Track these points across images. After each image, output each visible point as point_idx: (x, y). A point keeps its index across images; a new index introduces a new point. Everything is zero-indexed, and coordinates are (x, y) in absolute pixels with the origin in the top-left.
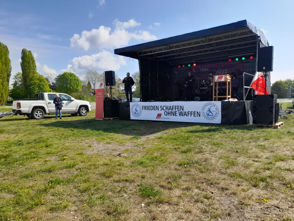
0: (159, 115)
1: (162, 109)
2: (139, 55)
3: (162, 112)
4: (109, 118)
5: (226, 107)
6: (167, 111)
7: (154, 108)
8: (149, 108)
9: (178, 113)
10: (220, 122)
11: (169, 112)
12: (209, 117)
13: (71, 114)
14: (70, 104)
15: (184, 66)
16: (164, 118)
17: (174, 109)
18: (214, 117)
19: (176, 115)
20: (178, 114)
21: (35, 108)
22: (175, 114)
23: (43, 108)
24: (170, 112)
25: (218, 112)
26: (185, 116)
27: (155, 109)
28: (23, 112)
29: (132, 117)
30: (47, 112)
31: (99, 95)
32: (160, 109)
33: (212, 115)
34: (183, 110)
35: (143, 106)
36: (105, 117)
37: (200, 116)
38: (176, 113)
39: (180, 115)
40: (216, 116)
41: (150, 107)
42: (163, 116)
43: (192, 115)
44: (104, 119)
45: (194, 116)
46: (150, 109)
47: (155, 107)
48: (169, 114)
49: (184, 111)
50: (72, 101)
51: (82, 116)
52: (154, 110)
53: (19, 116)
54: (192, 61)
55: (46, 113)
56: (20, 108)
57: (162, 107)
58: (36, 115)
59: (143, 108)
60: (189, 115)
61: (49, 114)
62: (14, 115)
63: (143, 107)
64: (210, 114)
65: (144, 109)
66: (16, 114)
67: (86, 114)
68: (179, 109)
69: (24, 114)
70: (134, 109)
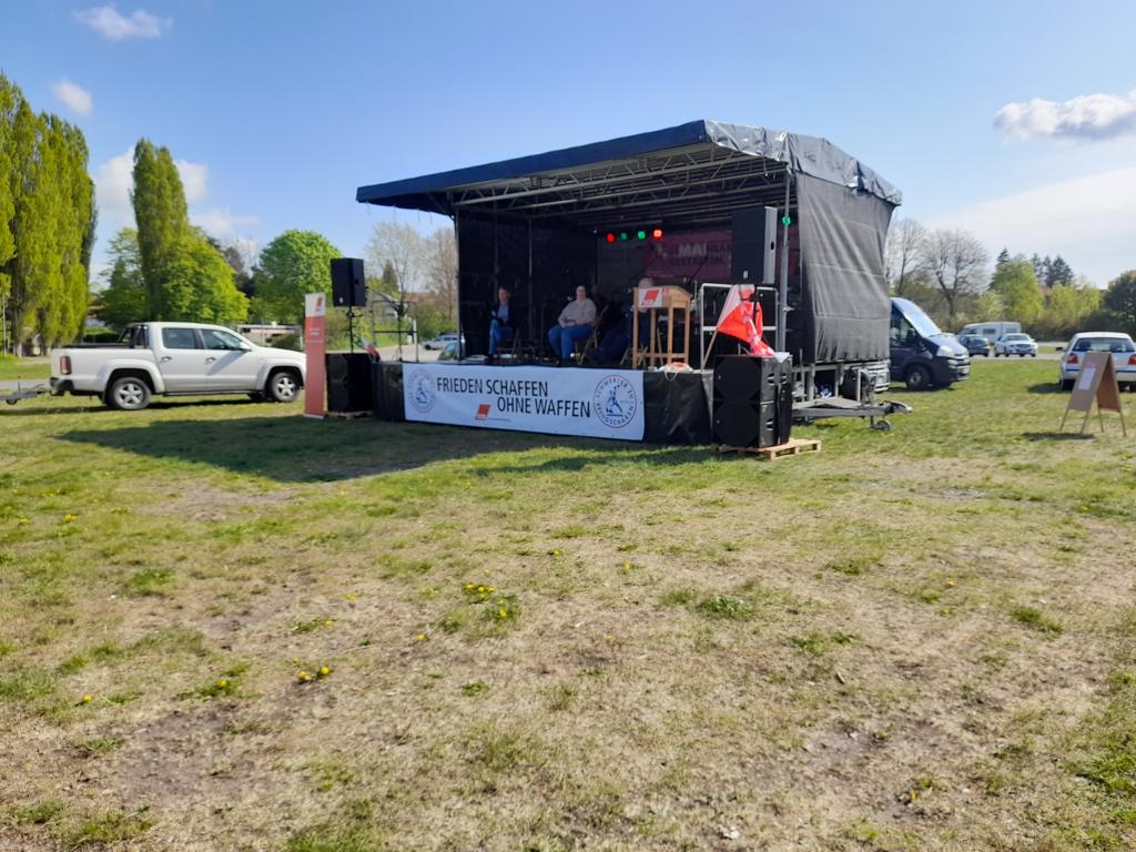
0: (484, 409)
1: (492, 390)
2: (453, 204)
3: (492, 400)
4: (342, 414)
5: (655, 391)
6: (505, 396)
7: (470, 386)
8: (456, 385)
9: (532, 402)
10: (640, 437)
11: (510, 402)
12: (613, 418)
13: (249, 394)
14: (236, 362)
15: (624, 236)
16: (498, 419)
17: (523, 391)
18: (626, 421)
19: (529, 409)
20: (533, 408)
21: (119, 375)
22: (524, 408)
23: (142, 376)
24: (512, 398)
25: (633, 405)
26: (551, 413)
27: (473, 389)
28: (77, 386)
29: (411, 413)
30: (160, 386)
31: (314, 338)
32: (485, 389)
33: (618, 412)
34: (546, 394)
35: (439, 379)
36: (330, 408)
37: (588, 415)
38: (529, 403)
39: (538, 412)
40: (630, 417)
41: (458, 382)
42: (494, 412)
43: (570, 412)
44: (326, 416)
45: (574, 415)
46: (458, 388)
47: (473, 383)
48: (510, 407)
49: (549, 398)
50: (244, 351)
51: (280, 401)
52: (471, 392)
53: (68, 400)
54: (649, 219)
55: (154, 392)
56: (69, 373)
57: (491, 384)
58: (123, 397)
59: (439, 384)
60: (562, 411)
61: (165, 394)
62: (56, 395)
63: (441, 382)
64: (616, 410)
65: (442, 387)
66: (60, 393)
67: (295, 395)
68: (536, 392)
69: (90, 393)
70: (416, 386)
